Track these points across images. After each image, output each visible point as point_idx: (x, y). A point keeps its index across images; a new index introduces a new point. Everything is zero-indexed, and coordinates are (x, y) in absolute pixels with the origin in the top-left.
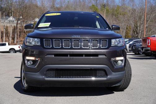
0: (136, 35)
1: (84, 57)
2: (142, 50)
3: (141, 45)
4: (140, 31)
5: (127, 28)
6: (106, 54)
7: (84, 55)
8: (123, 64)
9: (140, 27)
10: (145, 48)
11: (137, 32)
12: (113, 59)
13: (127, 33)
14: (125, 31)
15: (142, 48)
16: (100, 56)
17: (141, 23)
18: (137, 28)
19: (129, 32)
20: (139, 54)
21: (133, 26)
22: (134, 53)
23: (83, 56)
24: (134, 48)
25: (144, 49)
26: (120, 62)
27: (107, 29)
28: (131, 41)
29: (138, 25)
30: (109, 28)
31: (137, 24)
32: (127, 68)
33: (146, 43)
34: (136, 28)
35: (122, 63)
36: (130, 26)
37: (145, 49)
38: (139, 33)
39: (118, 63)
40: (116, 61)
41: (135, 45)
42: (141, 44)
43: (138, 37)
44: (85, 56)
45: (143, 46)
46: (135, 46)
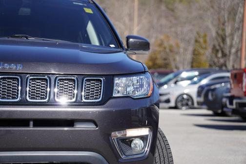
0: (222, 61)
1: (31, 128)
2: (231, 103)
3: (229, 90)
4: (233, 50)
5: (196, 41)
6: (96, 120)
7: (31, 123)
8: (147, 149)
9: (233, 39)
10: (239, 98)
11: (222, 52)
12: (117, 134)
13: (195, 53)
14: (191, 49)
15: (231, 99)
16: (79, 127)
17: (236, 25)
18: (224, 40)
19: (202, 51)
20: (223, 114)
21: (214, 34)
22: (210, 112)
23: (28, 125)
24: (210, 97)
25: (235, 101)
26: (138, 143)
27: (112, 46)
28: (205, 77)
29: (228, 30)
30: (119, 44)
31: (224, 30)
32: (162, 159)
33: (242, 84)
34: (220, 40)
35: (145, 146)
36: (205, 36)
37: (239, 101)
38: (229, 56)
39: (132, 146)
40: (128, 141)
41: (214, 90)
42: (229, 86)
43: (226, 66)
44: (35, 126)
45: (235, 92)
46: (214, 93)
